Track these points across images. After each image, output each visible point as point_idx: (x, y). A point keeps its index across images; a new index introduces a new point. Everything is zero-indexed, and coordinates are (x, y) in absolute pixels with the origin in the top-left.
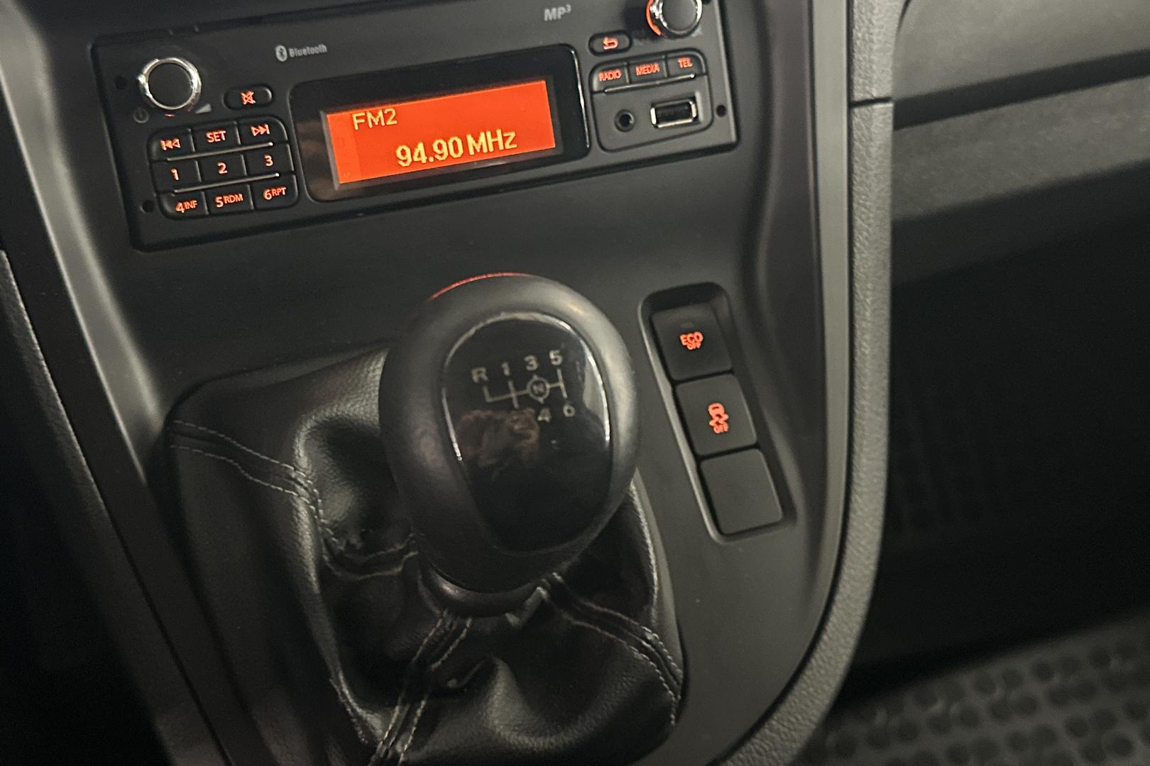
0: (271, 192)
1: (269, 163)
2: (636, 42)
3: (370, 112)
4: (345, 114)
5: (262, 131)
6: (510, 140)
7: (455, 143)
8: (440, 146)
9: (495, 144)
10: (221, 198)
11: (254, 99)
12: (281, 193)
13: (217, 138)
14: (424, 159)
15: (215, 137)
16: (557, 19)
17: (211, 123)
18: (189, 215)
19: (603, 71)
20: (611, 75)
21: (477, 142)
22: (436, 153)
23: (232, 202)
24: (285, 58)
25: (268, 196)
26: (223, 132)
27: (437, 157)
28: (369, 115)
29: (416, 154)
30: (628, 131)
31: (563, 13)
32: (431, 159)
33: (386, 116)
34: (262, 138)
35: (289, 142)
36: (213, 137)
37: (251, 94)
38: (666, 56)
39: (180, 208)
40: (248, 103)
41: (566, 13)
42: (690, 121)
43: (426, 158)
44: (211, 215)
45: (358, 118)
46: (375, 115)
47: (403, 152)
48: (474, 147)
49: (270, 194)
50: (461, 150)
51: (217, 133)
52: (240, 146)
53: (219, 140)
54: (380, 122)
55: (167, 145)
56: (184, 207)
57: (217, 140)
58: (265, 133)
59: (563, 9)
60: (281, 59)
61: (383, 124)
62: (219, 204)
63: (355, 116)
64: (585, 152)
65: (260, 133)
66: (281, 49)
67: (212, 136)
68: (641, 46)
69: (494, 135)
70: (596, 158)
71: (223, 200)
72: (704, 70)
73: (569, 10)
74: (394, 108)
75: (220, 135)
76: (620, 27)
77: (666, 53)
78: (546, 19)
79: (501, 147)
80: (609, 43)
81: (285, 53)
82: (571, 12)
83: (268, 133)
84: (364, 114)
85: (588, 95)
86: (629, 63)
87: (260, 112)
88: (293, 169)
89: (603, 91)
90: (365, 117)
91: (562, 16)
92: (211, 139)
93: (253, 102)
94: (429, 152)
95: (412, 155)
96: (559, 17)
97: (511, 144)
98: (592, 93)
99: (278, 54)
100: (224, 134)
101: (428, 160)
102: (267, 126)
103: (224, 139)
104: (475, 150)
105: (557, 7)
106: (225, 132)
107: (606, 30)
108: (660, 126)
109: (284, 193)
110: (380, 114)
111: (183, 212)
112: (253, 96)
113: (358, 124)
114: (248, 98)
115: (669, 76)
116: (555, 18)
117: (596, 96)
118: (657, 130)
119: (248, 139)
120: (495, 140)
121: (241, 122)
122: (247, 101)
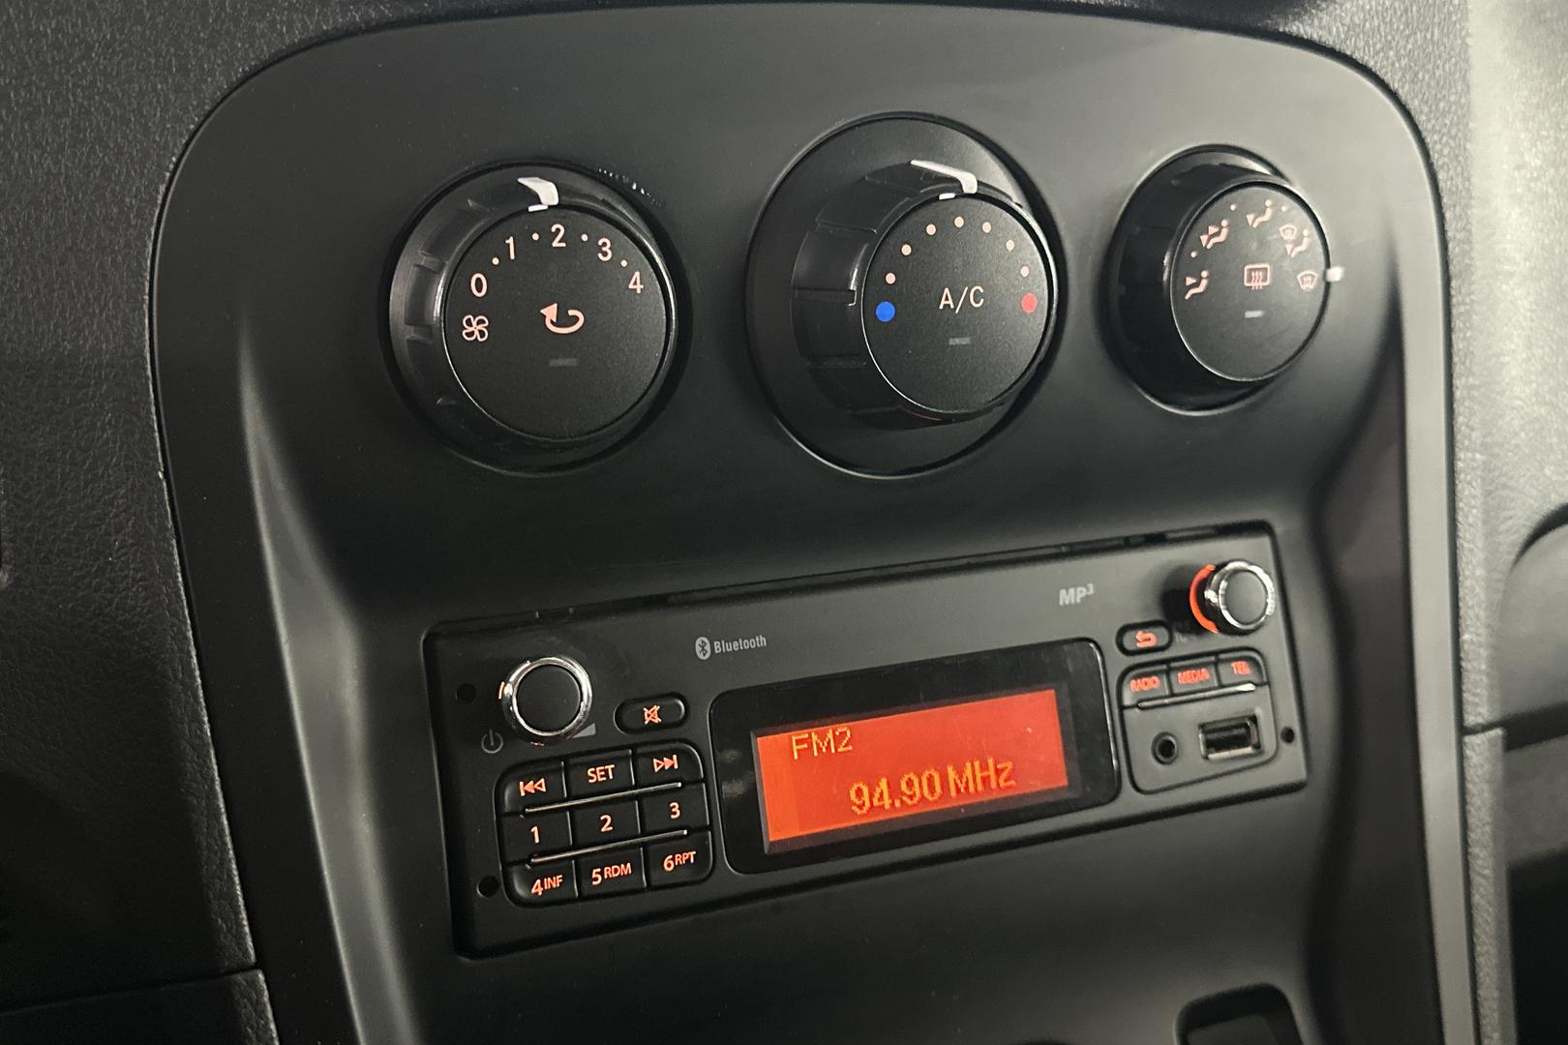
0: (673, 859)
1: (675, 813)
2: (1179, 638)
3: (816, 733)
4: (782, 737)
5: (667, 763)
6: (1004, 775)
7: (930, 779)
8: (910, 784)
9: (985, 780)
10: (599, 870)
11: (659, 717)
12: (688, 860)
13: (602, 776)
14: (887, 802)
15: (599, 774)
16: (1076, 605)
17: (595, 754)
18: (549, 900)
19: (1136, 677)
20: (1146, 684)
21: (961, 777)
22: (903, 794)
23: (614, 875)
24: (708, 655)
25: (669, 865)
26: (610, 767)
27: (905, 798)
28: (814, 737)
29: (877, 795)
30: (1169, 763)
31: (1083, 595)
32: (897, 804)
33: (838, 740)
34: (668, 775)
35: (705, 780)
36: (596, 775)
37: (656, 708)
38: (1216, 658)
39: (537, 889)
40: (650, 721)
41: (1088, 596)
42: (1249, 750)
43: (890, 801)
44: (582, 898)
45: (798, 742)
46: (822, 736)
47: (859, 792)
48: (956, 784)
49: (672, 862)
50: (938, 789)
51: (602, 768)
52: (635, 788)
53: (605, 779)
54: (828, 748)
55: (527, 788)
56: (542, 885)
57: (600, 779)
58: (673, 766)
59: (1084, 590)
60: (701, 656)
61: (833, 751)
62: (596, 879)
63: (794, 738)
64: (1114, 795)
65: (663, 767)
66: (703, 642)
67: (594, 772)
68: (1184, 644)
69: (984, 767)
70: (1129, 802)
71: (602, 873)
72: (1265, 680)
73: (1091, 592)
74: (849, 728)
75: (606, 771)
76: (1157, 616)
77: (1216, 653)
78: (1061, 603)
79: (993, 785)
80: (1144, 639)
81: (708, 647)
82: (1094, 594)
83: (676, 767)
84: (807, 736)
85: (1116, 711)
86: (1169, 668)
87: (665, 737)
88: (708, 823)
89: (1136, 706)
90: (809, 740)
91: (1082, 599)
92: (592, 778)
93: (657, 720)
94: (894, 791)
95: (871, 796)
96: (1078, 600)
97: (1006, 781)
98: (1122, 708)
99: (698, 649)
100: (612, 769)
101: (893, 804)
102: (675, 757)
103: (611, 777)
104: (958, 790)
105: (1075, 586)
106: (613, 766)
107: (1138, 620)
108: (1211, 756)
109: (692, 861)
110: (830, 735)
111: (540, 893)
112: (658, 712)
113: (798, 750)
114: (652, 715)
115: (1222, 686)
116: (1073, 601)
117: (1127, 713)
118: (1207, 762)
119: (646, 777)
120: (985, 774)
121: (640, 750)
122: (650, 718)
